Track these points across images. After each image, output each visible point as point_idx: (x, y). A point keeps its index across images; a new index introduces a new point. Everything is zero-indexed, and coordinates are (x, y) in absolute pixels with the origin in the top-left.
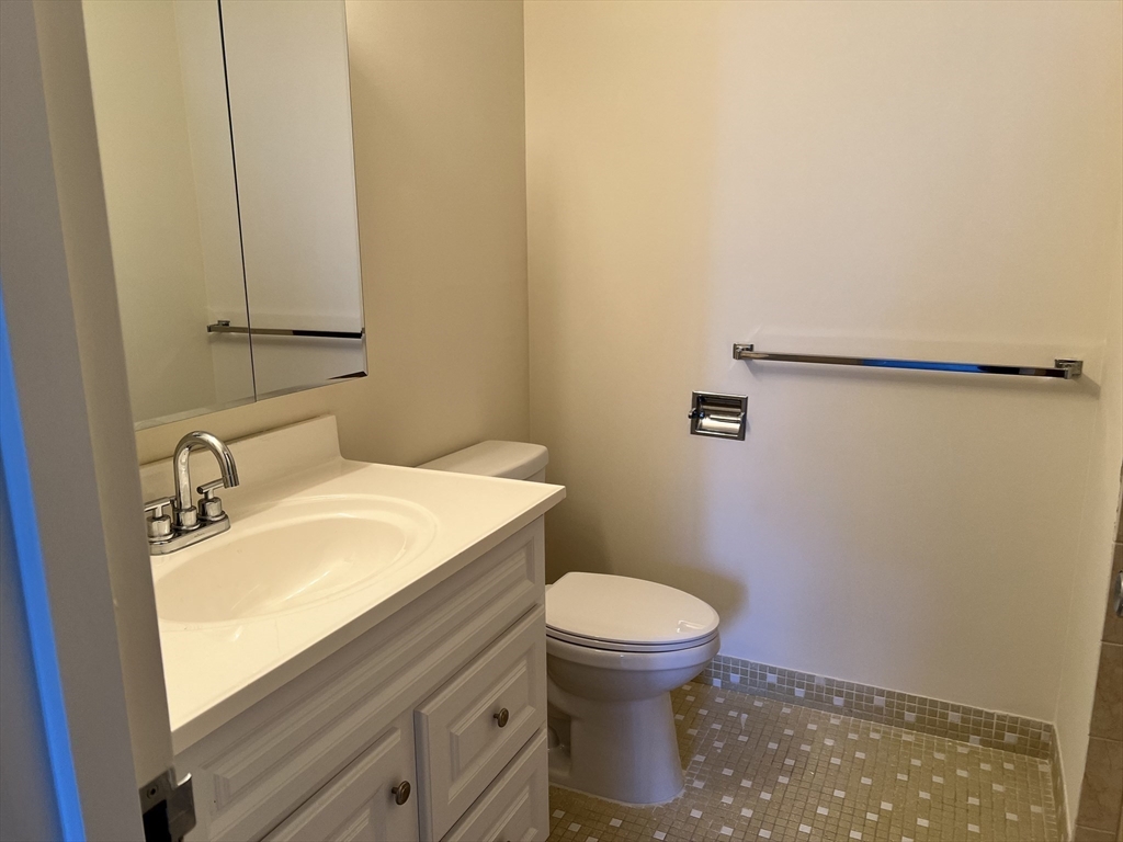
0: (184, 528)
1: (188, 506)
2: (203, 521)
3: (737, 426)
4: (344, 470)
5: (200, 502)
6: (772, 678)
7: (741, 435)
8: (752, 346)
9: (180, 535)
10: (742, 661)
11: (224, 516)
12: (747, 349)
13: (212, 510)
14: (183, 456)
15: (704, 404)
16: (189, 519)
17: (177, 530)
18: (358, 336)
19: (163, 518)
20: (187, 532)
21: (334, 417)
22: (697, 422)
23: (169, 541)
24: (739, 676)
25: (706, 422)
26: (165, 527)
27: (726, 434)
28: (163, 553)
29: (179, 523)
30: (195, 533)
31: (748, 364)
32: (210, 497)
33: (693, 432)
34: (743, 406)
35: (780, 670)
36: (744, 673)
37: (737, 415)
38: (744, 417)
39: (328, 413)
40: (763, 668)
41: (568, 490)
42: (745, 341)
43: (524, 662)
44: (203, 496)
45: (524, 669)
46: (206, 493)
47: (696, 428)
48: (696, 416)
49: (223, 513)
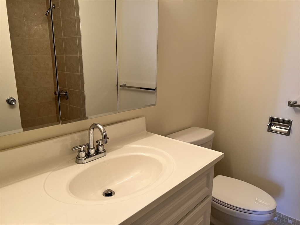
0: (91, 155)
1: (92, 147)
2: (97, 152)
3: (287, 131)
4: (147, 136)
5: (97, 145)
6: (290, 222)
7: (288, 134)
8: (296, 102)
9: (89, 157)
10: (279, 213)
11: (104, 151)
12: (294, 103)
13: (101, 148)
14: (92, 131)
15: (273, 121)
16: (92, 152)
17: (88, 155)
18: (154, 90)
19: (84, 151)
20: (92, 156)
21: (145, 117)
22: (271, 127)
23: (85, 159)
24: (277, 218)
25: (273, 128)
26: (83, 154)
27: (282, 133)
28: (82, 163)
29: (89, 153)
30: (94, 157)
31: (294, 109)
32: (100, 144)
33: (268, 131)
34: (290, 124)
35: (294, 219)
36: (279, 217)
37: (288, 127)
38: (290, 128)
39: (143, 116)
40: (287, 217)
41: (225, 154)
42: (293, 100)
43: (203, 216)
44: (98, 144)
45: (202, 219)
46: (99, 143)
47: (269, 130)
48: (270, 126)
49: (104, 150)
